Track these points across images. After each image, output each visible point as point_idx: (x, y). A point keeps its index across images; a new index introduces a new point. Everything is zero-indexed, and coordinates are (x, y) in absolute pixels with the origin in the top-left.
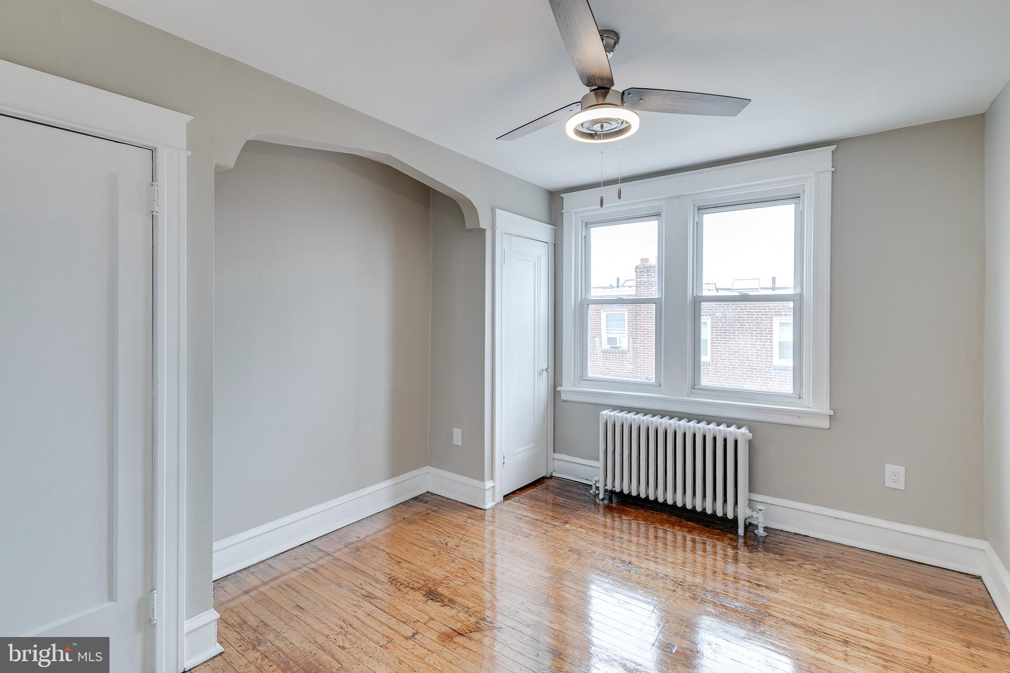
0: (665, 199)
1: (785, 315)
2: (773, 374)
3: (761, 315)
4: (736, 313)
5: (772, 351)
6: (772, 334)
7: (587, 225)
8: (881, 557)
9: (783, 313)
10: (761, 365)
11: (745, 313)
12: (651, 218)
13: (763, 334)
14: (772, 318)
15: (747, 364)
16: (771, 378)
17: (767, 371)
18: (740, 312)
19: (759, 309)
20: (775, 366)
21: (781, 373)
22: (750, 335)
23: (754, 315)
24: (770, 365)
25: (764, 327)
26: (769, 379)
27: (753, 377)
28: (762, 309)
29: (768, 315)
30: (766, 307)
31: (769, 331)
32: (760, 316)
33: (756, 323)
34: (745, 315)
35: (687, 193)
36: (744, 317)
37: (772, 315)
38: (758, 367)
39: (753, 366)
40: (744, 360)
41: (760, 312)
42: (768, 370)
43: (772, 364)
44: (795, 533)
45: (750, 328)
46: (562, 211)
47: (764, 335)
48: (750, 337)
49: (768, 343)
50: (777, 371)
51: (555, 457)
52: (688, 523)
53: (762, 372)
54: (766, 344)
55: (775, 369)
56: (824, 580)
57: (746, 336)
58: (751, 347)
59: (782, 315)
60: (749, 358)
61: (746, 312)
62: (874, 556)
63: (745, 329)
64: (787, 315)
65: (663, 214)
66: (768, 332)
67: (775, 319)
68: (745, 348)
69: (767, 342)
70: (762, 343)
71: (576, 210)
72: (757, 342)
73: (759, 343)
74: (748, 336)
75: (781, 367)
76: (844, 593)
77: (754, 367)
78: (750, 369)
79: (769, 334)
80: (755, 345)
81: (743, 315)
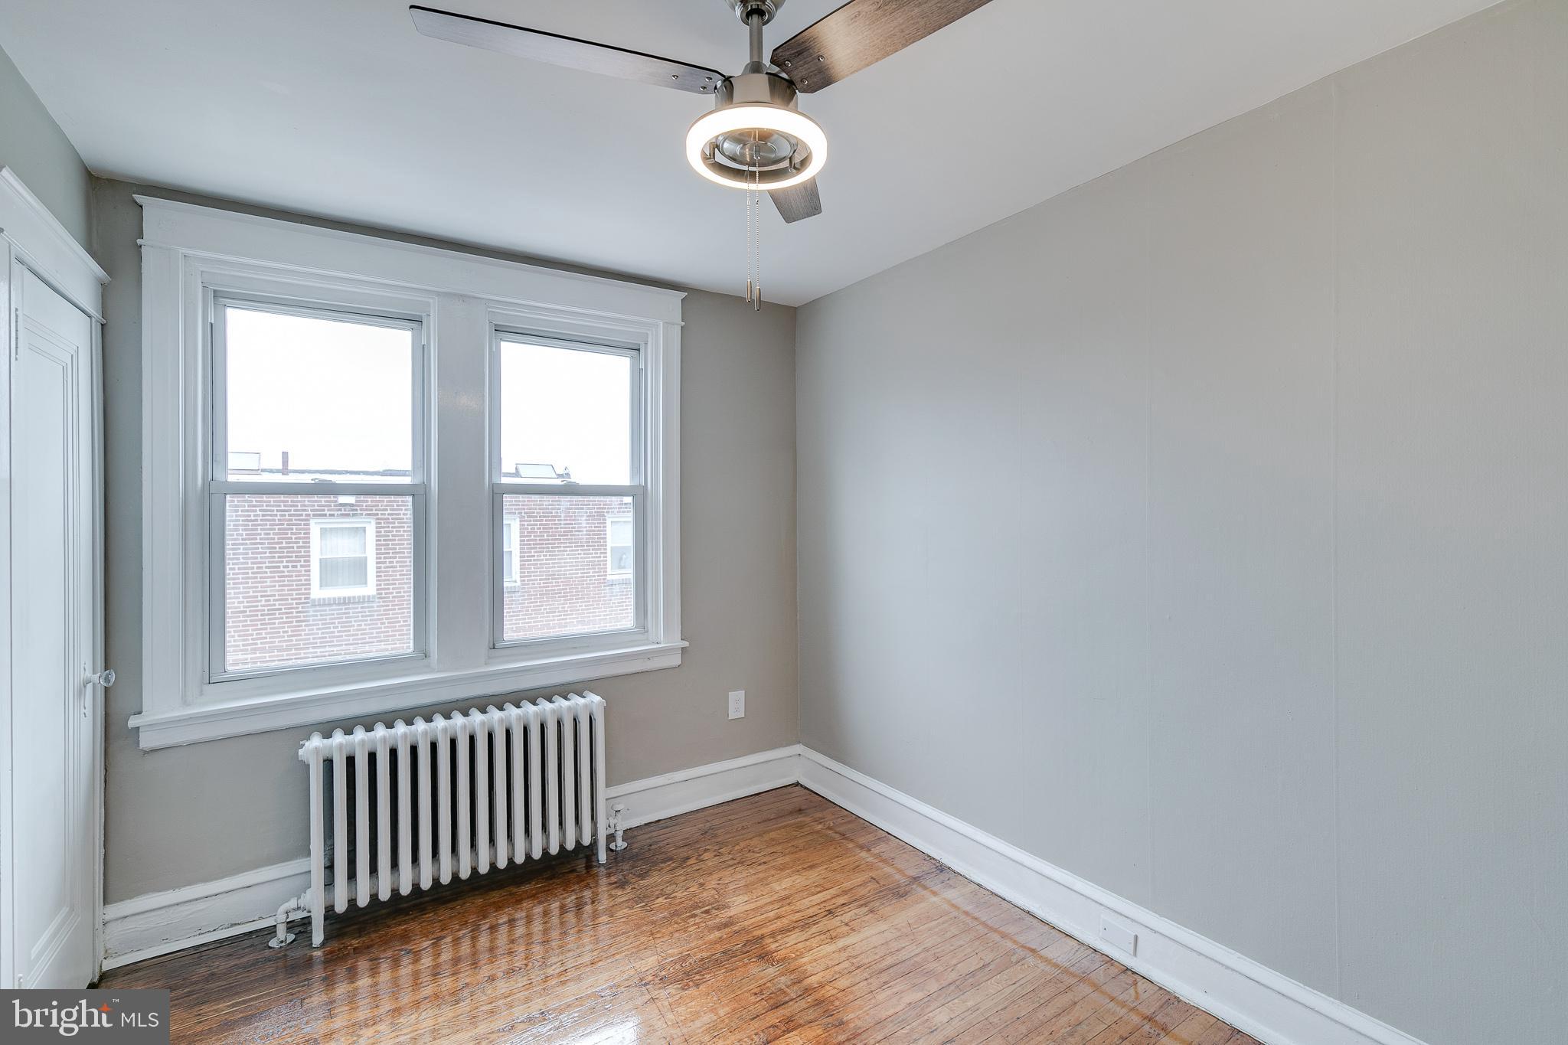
0: (438, 294)
1: (330, 515)
2: (311, 613)
3: (290, 515)
4: (240, 513)
5: (309, 575)
6: (309, 547)
7: (220, 297)
8: (733, 806)
9: (328, 513)
10: (290, 601)
11: (258, 513)
12: (397, 322)
13: (293, 547)
14: (308, 520)
15: (263, 603)
16: (308, 621)
17: (300, 609)
18: (248, 511)
19: (285, 506)
20: (314, 600)
21: (326, 611)
22: (268, 551)
23: (276, 515)
24: (305, 598)
25: (294, 536)
26: (304, 624)
27: (274, 623)
28: (291, 506)
29: (302, 515)
30: (297, 502)
31: (303, 543)
32: (287, 517)
33: (279, 529)
34: (258, 515)
35: (484, 296)
36: (256, 520)
37: (309, 515)
38: (282, 605)
39: (275, 605)
40: (257, 597)
41: (287, 511)
42: (302, 608)
43: (308, 598)
44: (646, 824)
45: (268, 539)
46: (139, 241)
47: (295, 549)
48: (268, 555)
49: (302, 563)
50: (318, 608)
51: (107, 918)
52: (523, 888)
53: (292, 613)
54: (298, 564)
55: (314, 606)
56: (735, 862)
57: (261, 553)
58: (271, 572)
59: (325, 515)
60: (266, 591)
61: (260, 511)
62: (726, 808)
63: (258, 541)
64: (333, 515)
65: (433, 323)
66: (301, 544)
67: (312, 522)
68: (259, 575)
69: (300, 561)
70: (290, 564)
71: (190, 252)
72: (282, 562)
73: (285, 564)
74: (265, 553)
75: (324, 599)
76: (765, 863)
77: (277, 607)
78: (268, 610)
79: (304, 547)
80: (279, 567)
81: (254, 516)
